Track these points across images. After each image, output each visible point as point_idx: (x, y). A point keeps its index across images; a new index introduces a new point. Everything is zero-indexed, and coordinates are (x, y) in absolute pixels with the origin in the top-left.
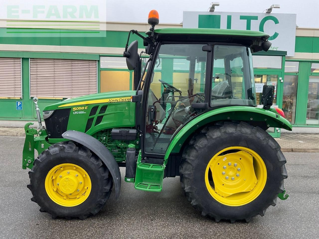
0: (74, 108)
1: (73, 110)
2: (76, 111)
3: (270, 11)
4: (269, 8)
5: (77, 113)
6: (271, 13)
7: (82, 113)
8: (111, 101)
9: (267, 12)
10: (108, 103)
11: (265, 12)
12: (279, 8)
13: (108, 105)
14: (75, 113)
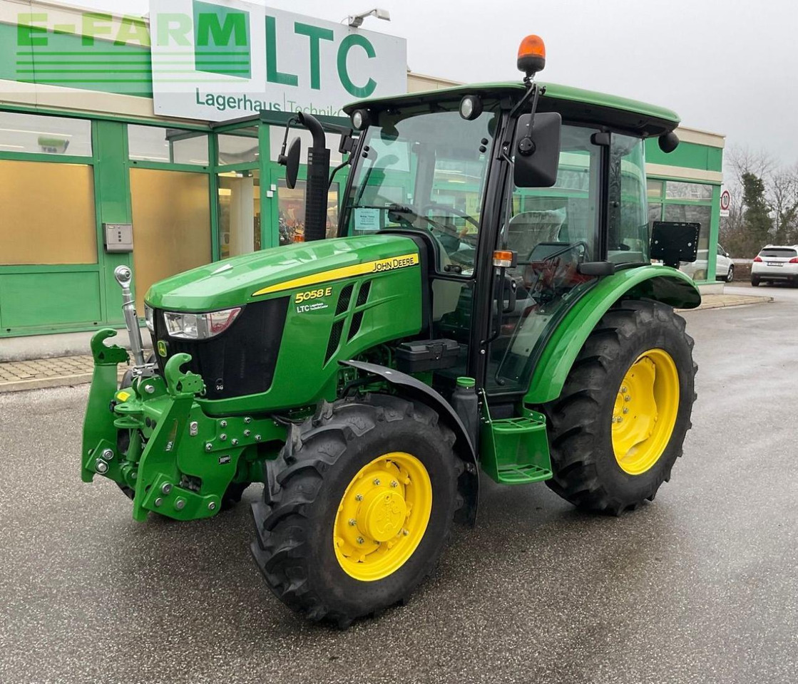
0: (298, 295)
1: (297, 302)
2: (304, 302)
3: (358, 22)
4: (359, 14)
5: (307, 308)
6: (359, 27)
7: (319, 308)
8: (379, 267)
9: (351, 23)
10: (372, 273)
11: (347, 23)
12: (388, 19)
13: (371, 279)
14: (300, 309)
